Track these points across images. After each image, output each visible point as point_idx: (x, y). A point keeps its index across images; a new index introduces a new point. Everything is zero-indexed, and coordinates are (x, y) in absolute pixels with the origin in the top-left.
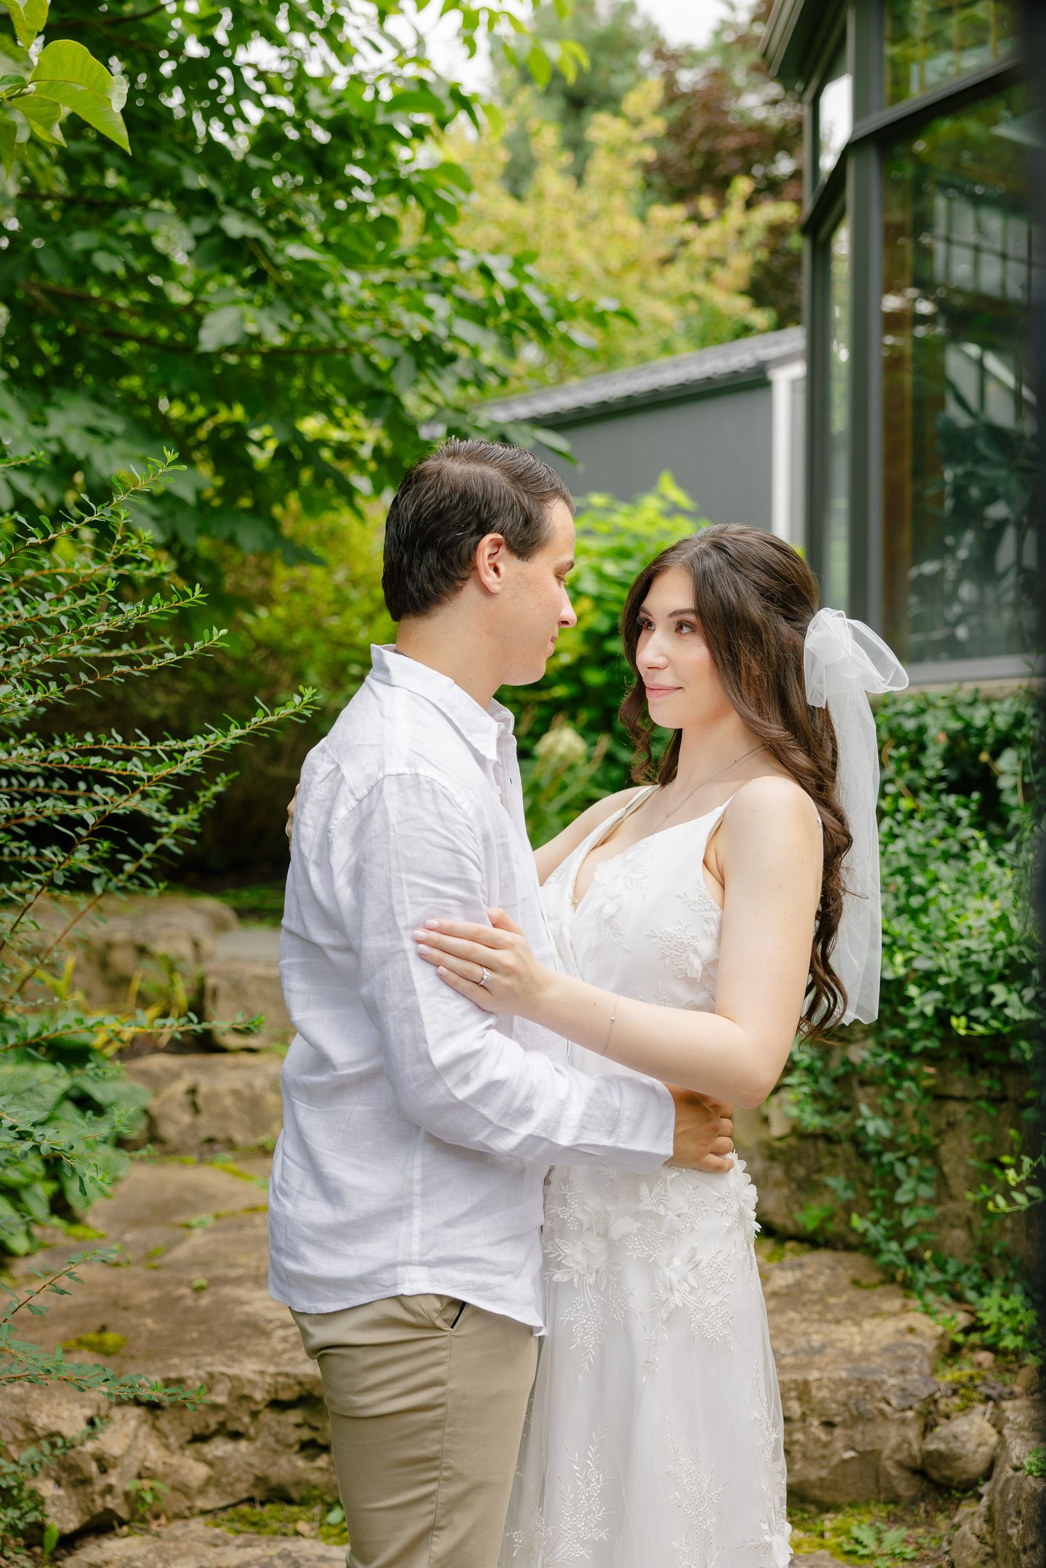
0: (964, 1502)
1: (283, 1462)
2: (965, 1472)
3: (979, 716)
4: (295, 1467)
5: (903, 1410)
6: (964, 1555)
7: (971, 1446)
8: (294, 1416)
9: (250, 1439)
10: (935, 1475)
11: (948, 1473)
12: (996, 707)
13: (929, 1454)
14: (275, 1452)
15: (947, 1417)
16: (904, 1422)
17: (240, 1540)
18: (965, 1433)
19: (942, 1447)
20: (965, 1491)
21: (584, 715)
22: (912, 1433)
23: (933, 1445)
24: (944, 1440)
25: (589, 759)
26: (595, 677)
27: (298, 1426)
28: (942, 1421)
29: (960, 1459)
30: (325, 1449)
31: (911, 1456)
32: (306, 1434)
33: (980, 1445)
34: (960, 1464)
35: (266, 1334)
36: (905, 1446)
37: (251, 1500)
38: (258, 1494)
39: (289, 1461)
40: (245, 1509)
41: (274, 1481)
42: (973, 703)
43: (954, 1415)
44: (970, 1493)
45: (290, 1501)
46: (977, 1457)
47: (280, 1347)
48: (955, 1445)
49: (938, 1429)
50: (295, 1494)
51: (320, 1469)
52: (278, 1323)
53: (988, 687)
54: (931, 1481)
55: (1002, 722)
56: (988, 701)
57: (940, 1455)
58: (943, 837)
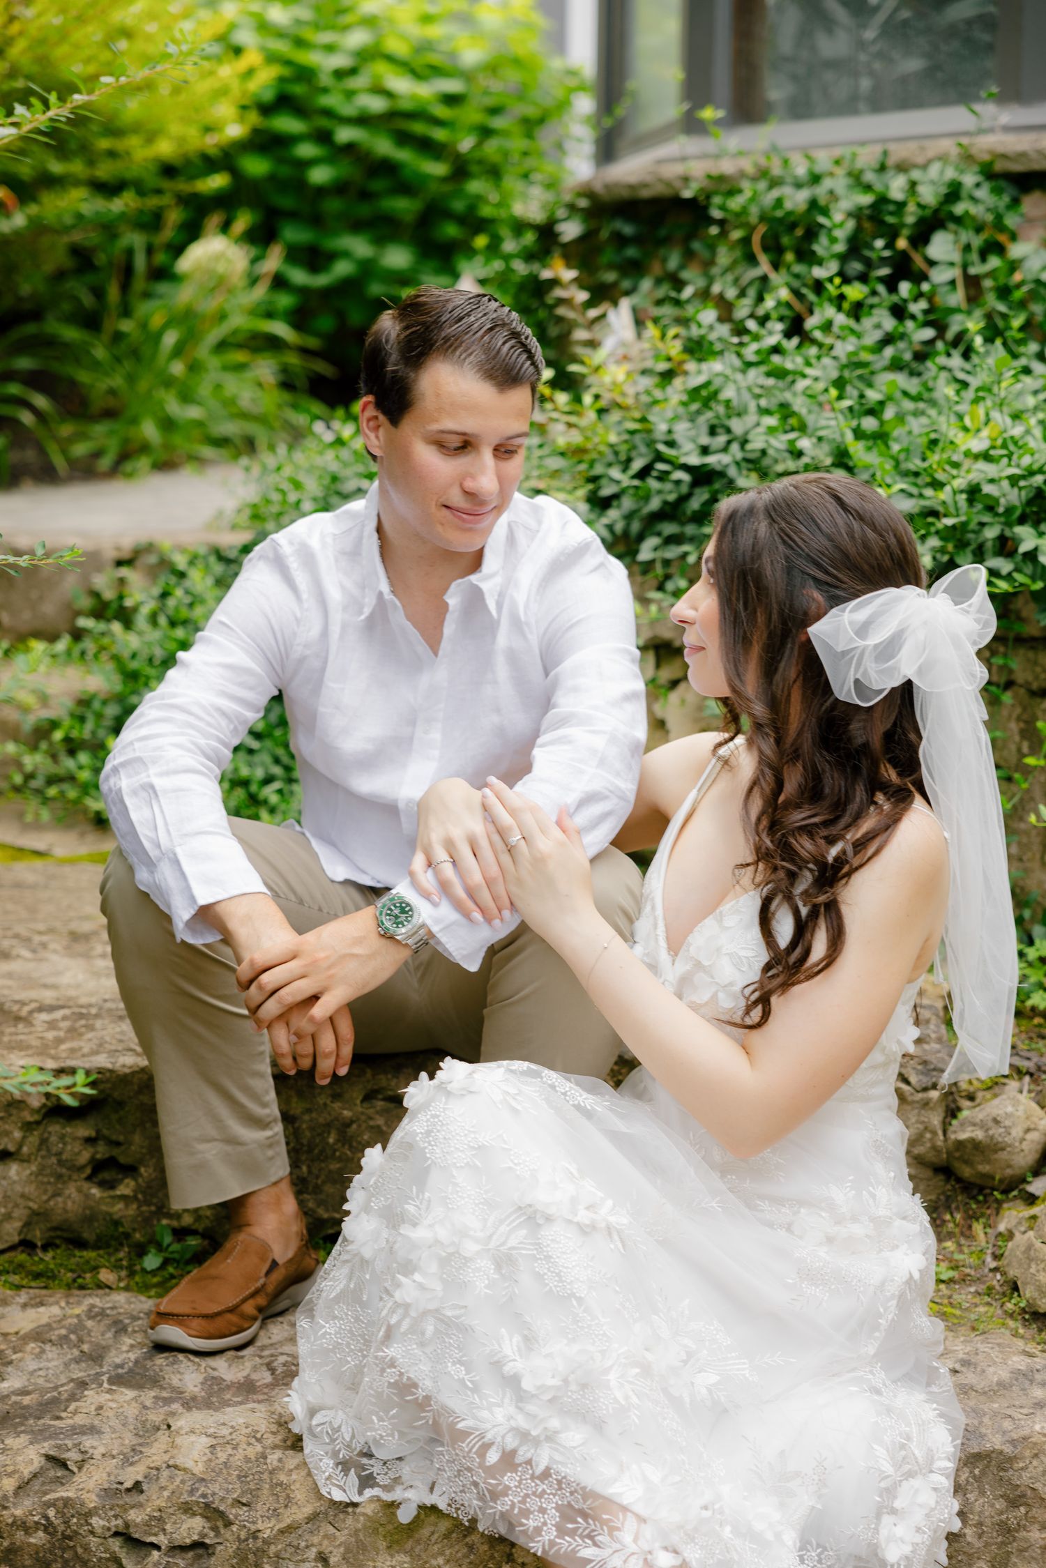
0: (1005, 1205)
1: (71, 1190)
2: (1009, 1166)
3: (896, 187)
4: (88, 1196)
5: (925, 1089)
6: (1033, 1270)
7: (1017, 1132)
8: (83, 1130)
9: (26, 1160)
10: (966, 1172)
11: (984, 1168)
12: (916, 175)
13: (960, 1144)
14: (59, 1177)
15: (971, 1098)
16: (926, 1104)
17: (23, 1297)
18: (1008, 1115)
19: (979, 1135)
20: (1005, 1192)
21: (243, 221)
22: (936, 1119)
23: (963, 1132)
24: (982, 1125)
25: (253, 281)
26: (256, 166)
27: (90, 1141)
28: (965, 1103)
29: (1003, 1149)
30: (130, 1170)
31: (934, 1148)
32: (102, 1151)
33: (1028, 1130)
34: (1003, 1155)
35: (27, 1020)
36: (928, 1135)
37: (26, 1245)
38: (37, 1236)
39: (79, 1190)
40: (21, 1257)
41: (57, 1219)
42: (882, 168)
43: (980, 1095)
44: (1015, 1193)
45: (81, 1244)
46: (1025, 1146)
47: (50, 1035)
48: (996, 1132)
49: (965, 1114)
50: (88, 1235)
51: (124, 1198)
52: (33, 1005)
53: (899, 152)
54: (959, 1180)
55: (929, 195)
56: (902, 168)
57: (976, 1145)
58: (888, 340)
